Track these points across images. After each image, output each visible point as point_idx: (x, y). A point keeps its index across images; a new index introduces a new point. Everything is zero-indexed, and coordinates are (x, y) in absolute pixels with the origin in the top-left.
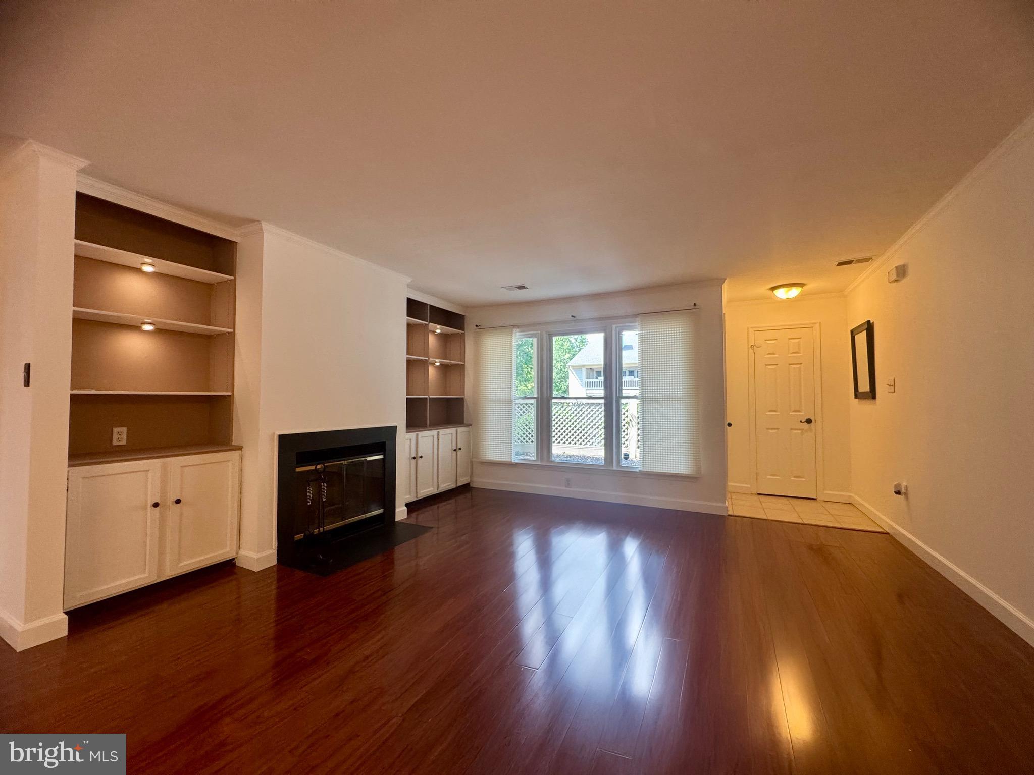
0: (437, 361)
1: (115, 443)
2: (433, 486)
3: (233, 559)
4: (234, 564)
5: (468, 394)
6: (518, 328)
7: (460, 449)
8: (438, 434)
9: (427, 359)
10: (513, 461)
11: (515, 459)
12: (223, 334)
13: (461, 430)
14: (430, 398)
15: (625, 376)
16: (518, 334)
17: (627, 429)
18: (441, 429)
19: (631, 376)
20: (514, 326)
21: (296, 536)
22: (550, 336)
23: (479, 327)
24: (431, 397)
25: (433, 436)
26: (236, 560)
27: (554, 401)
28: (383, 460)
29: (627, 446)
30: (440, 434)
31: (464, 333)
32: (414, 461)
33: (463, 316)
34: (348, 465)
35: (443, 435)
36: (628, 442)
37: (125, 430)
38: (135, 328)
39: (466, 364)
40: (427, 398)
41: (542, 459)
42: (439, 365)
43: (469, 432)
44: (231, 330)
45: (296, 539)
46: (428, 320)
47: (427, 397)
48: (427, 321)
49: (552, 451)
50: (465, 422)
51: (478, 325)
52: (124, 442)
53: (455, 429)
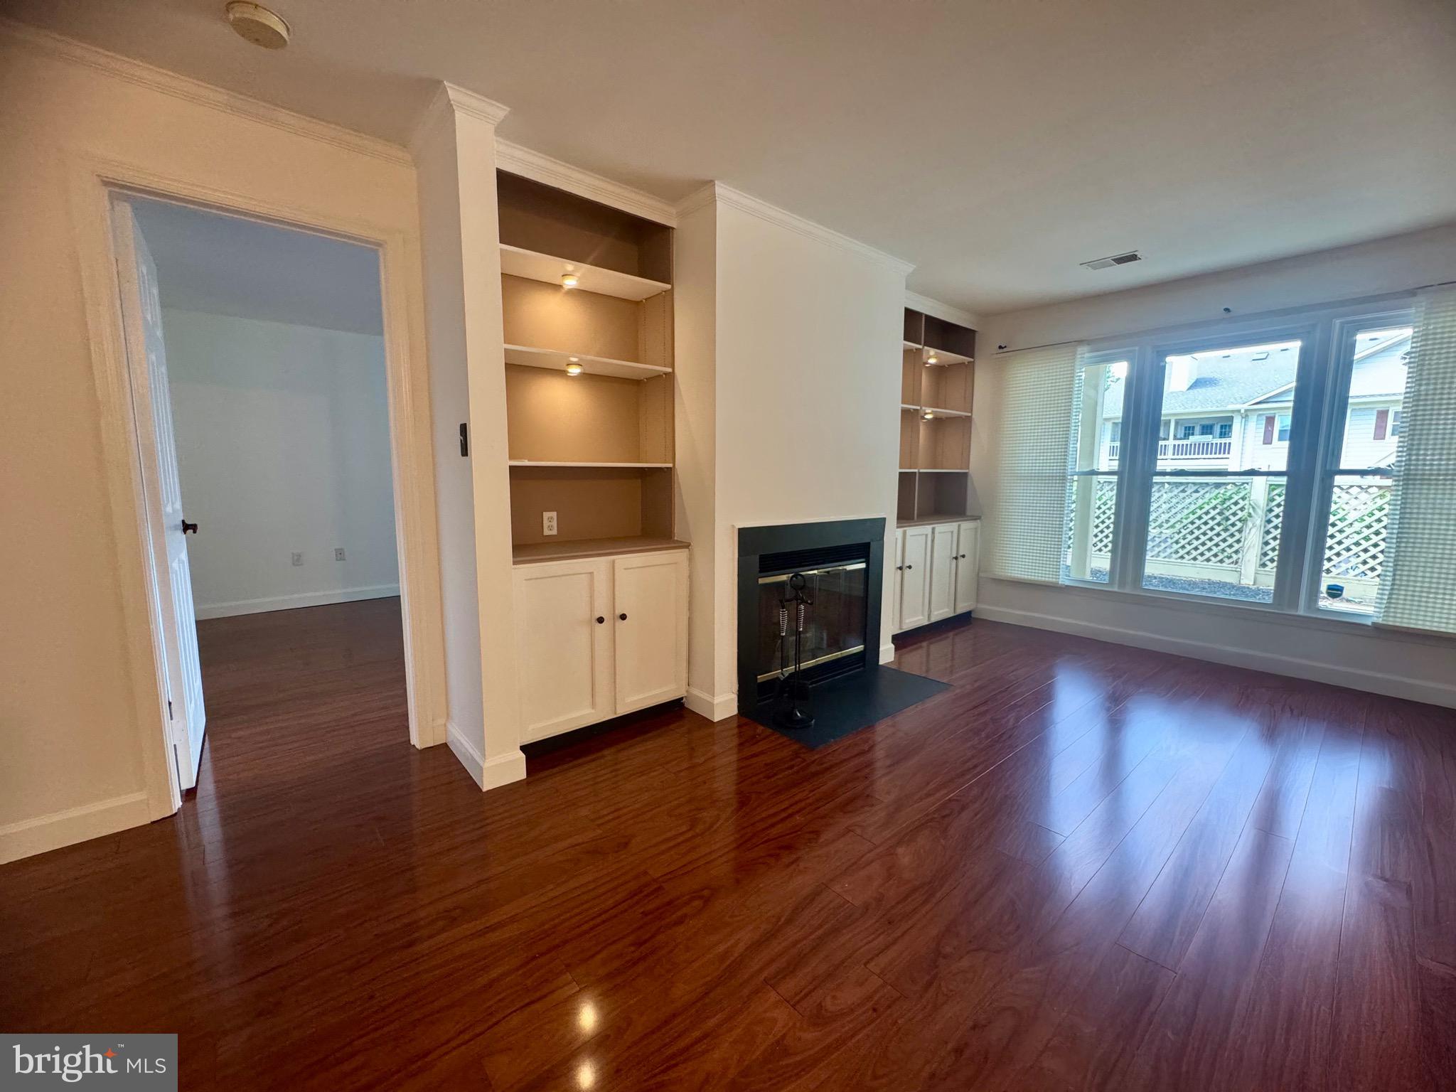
0: (927, 411)
1: (547, 532)
2: (923, 615)
3: (682, 698)
4: (683, 704)
5: (976, 467)
6: (1089, 345)
7: (963, 556)
8: (933, 532)
9: (919, 408)
10: (1060, 583)
11: (1063, 580)
12: (658, 377)
13: (966, 526)
14: (920, 473)
15: (1193, 434)
16: (1087, 355)
17: (1240, 531)
18: (937, 523)
19: (1207, 434)
20: (1080, 342)
21: (759, 677)
22: (1162, 354)
23: (1005, 350)
24: (921, 471)
25: (927, 535)
26: (684, 700)
27: (1156, 479)
28: (866, 570)
29: (1237, 563)
30: (937, 531)
31: (974, 362)
32: (899, 571)
33: (973, 332)
34: (821, 577)
35: (939, 533)
36: (1240, 555)
37: (554, 514)
38: (562, 373)
39: (973, 416)
40: (915, 473)
41: (1122, 583)
42: (931, 419)
43: (976, 529)
44: (670, 370)
45: (759, 681)
46: (923, 343)
47: (916, 470)
48: (920, 344)
49: (1144, 570)
50: (969, 513)
51: (1003, 346)
52: (554, 532)
53: (957, 523)
